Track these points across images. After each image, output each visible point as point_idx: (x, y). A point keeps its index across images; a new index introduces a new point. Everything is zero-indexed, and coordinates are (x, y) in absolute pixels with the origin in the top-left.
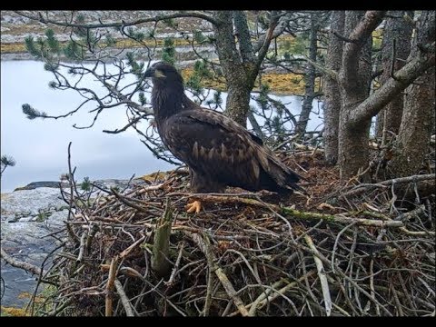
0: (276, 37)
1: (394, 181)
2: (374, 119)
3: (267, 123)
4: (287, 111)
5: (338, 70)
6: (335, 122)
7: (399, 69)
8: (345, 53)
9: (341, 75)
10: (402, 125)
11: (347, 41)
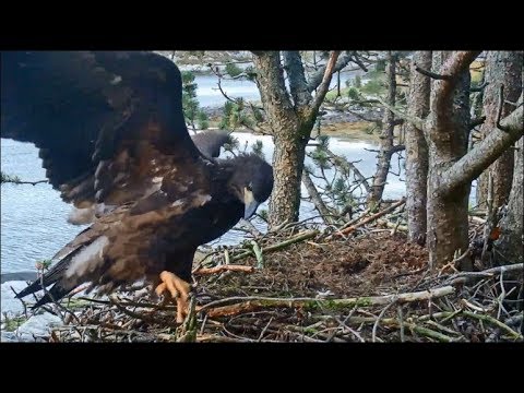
0: (339, 70)
1: (503, 268)
2: (474, 183)
3: (329, 187)
4: (357, 172)
5: (424, 116)
6: (422, 188)
7: (507, 114)
8: (433, 93)
9: (429, 124)
10: (513, 192)
11: (436, 77)
